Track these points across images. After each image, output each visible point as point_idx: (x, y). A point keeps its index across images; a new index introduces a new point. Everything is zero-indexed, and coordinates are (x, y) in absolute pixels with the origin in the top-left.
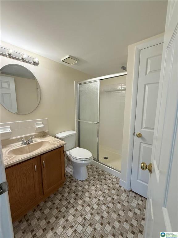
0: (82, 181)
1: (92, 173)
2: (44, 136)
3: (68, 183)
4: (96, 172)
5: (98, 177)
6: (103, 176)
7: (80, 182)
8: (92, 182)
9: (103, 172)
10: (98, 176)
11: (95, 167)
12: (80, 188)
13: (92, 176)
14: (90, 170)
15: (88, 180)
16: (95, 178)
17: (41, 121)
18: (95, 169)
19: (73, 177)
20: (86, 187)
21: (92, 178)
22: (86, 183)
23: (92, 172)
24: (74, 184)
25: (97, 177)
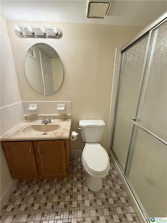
0: (89, 190)
1: (109, 188)
2: (65, 119)
3: (75, 179)
4: (117, 193)
5: (113, 203)
6: (123, 209)
7: (86, 189)
8: (99, 203)
9: (127, 201)
10: (115, 202)
11: (120, 183)
12: (80, 197)
13: (106, 194)
14: (110, 183)
15: (96, 194)
16: (107, 200)
17: (63, 103)
18: (118, 187)
19: (85, 176)
20: (87, 203)
21: (103, 196)
22: (91, 197)
23: (111, 188)
24: (79, 185)
25: (111, 201)
